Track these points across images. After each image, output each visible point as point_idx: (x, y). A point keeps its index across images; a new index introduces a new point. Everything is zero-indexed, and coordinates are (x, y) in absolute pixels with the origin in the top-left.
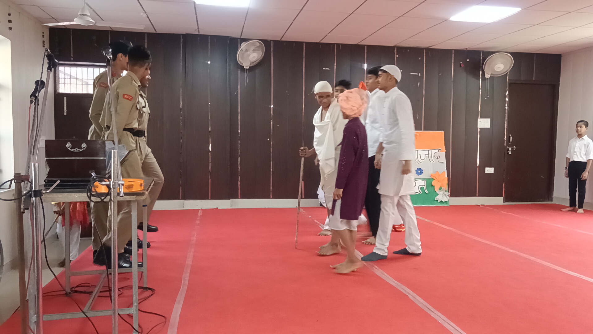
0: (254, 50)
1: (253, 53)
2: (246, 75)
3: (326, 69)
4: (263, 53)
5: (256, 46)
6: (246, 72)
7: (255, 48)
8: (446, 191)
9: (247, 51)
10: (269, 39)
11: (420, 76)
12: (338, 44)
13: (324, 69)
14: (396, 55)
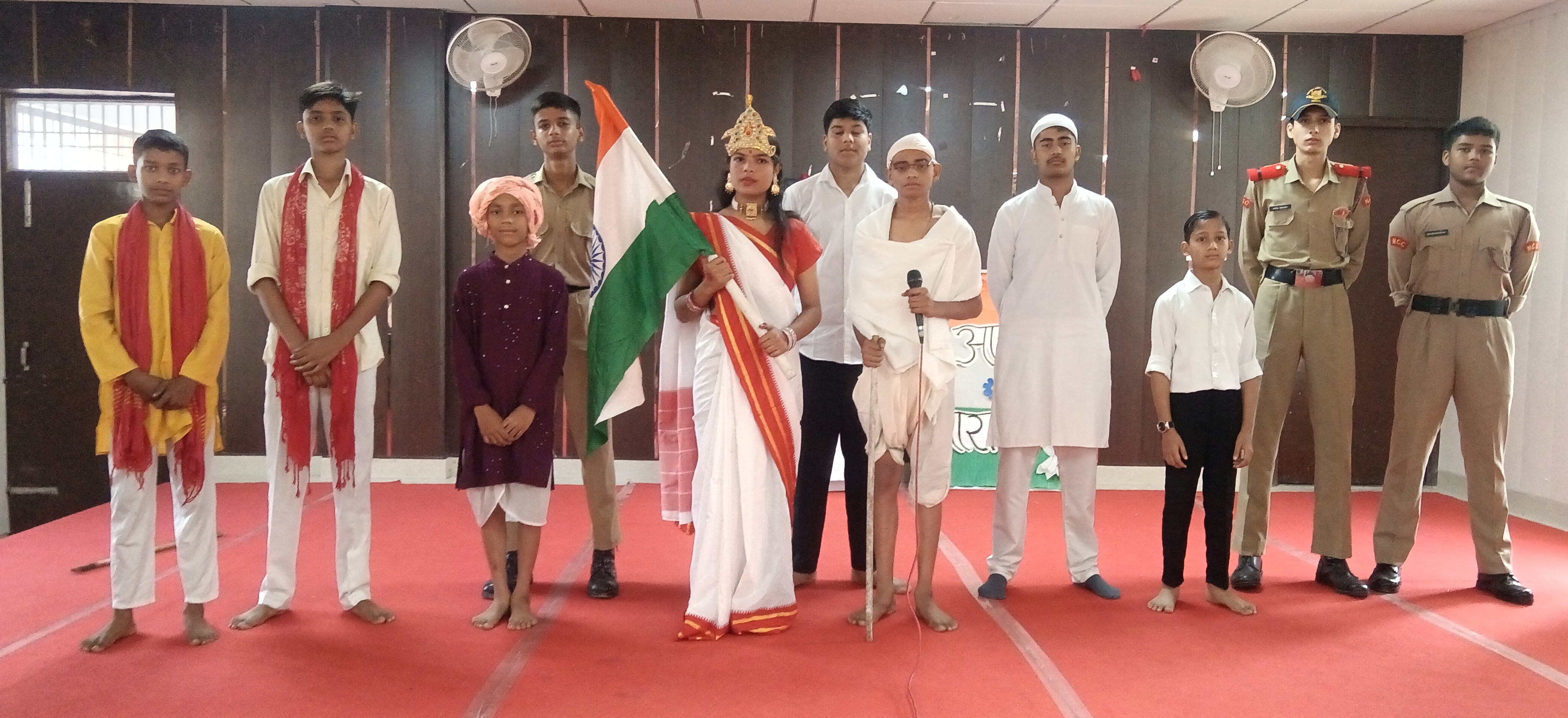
0: (495, 46)
1: (492, 52)
2: (494, 114)
3: (722, 94)
5: (501, 35)
9: (471, 48)
10: (553, 12)
11: (1003, 110)
12: (755, 24)
13: (715, 93)
14: (929, 49)
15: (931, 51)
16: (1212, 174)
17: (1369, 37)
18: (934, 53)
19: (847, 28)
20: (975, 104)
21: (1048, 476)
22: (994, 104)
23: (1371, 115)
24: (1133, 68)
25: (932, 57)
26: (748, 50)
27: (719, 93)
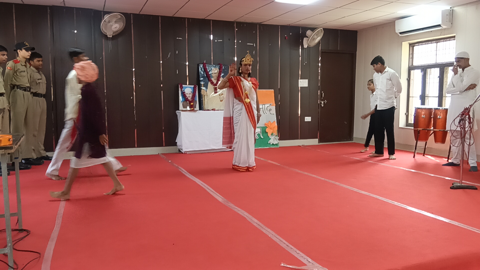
0: (115, 22)
1: (115, 24)
2: (110, 43)
3: (179, 38)
4: (124, 24)
5: (118, 18)
6: (110, 41)
7: (117, 19)
8: (276, 136)
9: (109, 22)
10: (129, 12)
11: (255, 46)
12: (188, 18)
13: (177, 38)
14: (235, 28)
15: (236, 28)
16: (304, 64)
17: (338, 30)
18: (237, 29)
19: (214, 21)
20: (248, 44)
21: (271, 144)
22: (252, 44)
23: (339, 49)
24: (286, 36)
25: (236, 30)
26: (187, 26)
27: (178, 38)
